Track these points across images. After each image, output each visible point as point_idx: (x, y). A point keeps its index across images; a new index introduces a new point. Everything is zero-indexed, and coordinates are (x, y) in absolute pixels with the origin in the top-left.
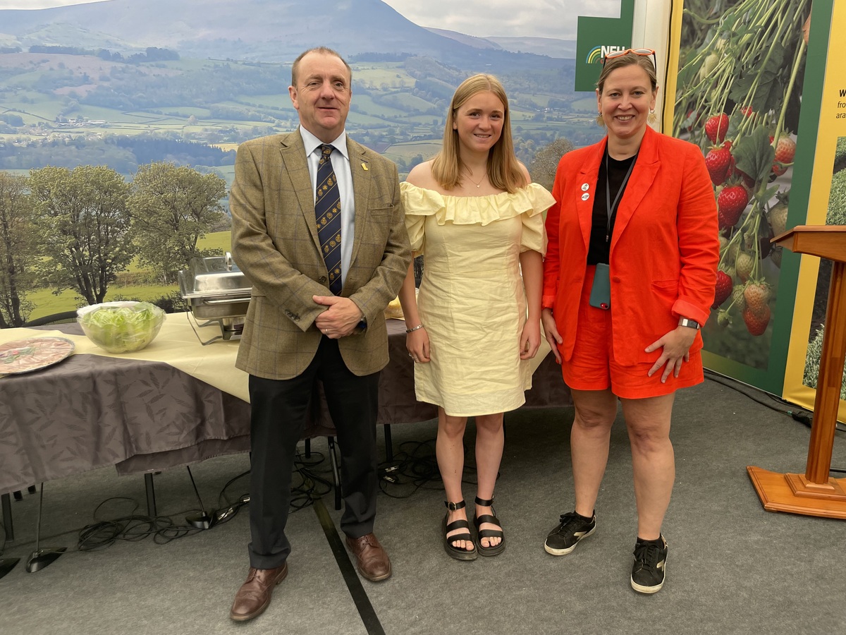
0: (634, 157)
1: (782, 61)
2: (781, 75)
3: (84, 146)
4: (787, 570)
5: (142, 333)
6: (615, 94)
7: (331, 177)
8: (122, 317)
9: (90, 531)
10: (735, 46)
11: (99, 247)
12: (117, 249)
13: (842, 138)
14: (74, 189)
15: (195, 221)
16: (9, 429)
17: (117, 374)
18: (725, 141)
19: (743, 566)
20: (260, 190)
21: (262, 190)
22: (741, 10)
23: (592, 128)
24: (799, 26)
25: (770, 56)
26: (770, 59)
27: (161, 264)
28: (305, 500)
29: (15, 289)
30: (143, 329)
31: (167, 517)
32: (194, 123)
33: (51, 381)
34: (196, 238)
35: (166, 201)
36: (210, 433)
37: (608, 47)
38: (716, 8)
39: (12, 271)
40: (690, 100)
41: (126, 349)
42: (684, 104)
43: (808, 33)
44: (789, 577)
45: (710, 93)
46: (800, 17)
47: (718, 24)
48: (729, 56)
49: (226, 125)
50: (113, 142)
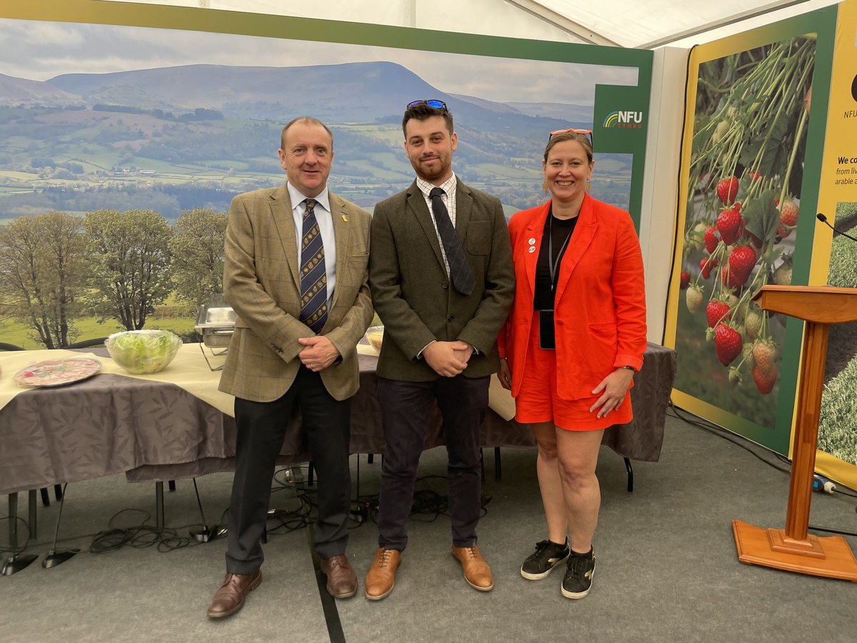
0: (575, 218)
1: (787, 129)
2: (786, 142)
3: (135, 193)
4: (746, 618)
5: (159, 357)
6: (557, 163)
7: (315, 227)
8: (141, 342)
9: (103, 537)
10: (744, 114)
11: (142, 282)
12: (157, 285)
13: (841, 204)
14: (123, 231)
16: (37, 434)
17: (132, 392)
18: (735, 203)
19: (703, 611)
20: (251, 237)
21: (253, 238)
22: (750, 81)
23: (609, 187)
24: (801, 96)
25: (776, 124)
26: (775, 127)
27: (195, 300)
28: (300, 523)
29: (64, 316)
30: (160, 353)
31: (174, 529)
32: (233, 175)
33: (75, 395)
35: (204, 243)
36: (211, 451)
37: (626, 112)
38: (728, 78)
39: (63, 301)
40: (704, 163)
41: (143, 371)
42: (698, 166)
43: (809, 103)
44: (746, 625)
45: (722, 157)
46: (803, 88)
47: (729, 93)
48: (738, 124)
49: (261, 177)
50: (161, 190)
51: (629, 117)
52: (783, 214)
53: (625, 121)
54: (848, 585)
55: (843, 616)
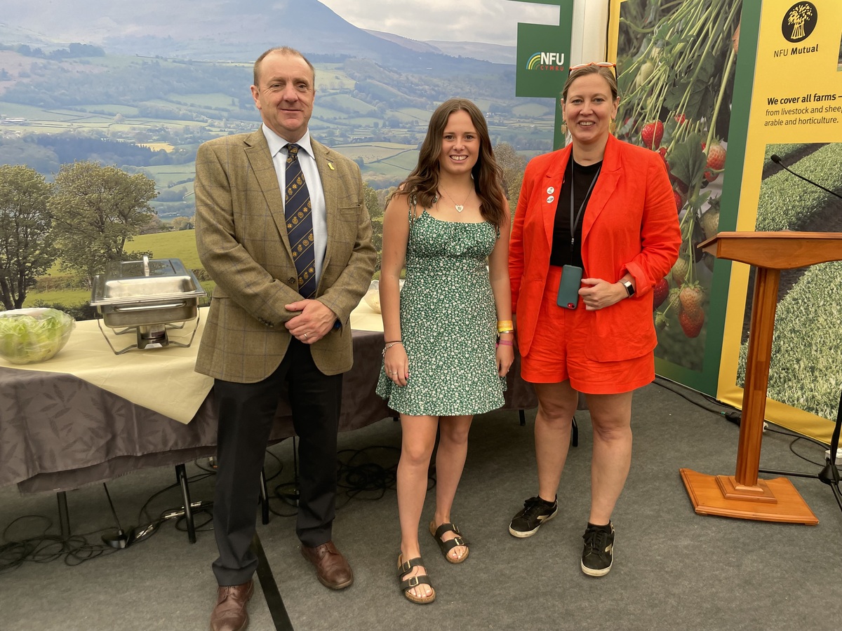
0: (599, 163)
1: (713, 70)
2: (712, 83)
4: (716, 575)
5: (47, 342)
6: (577, 101)
8: (24, 326)
10: (669, 55)
11: (18, 250)
12: (37, 252)
13: (770, 145)
15: (122, 223)
17: (17, 386)
18: (660, 147)
19: (672, 572)
20: (228, 191)
22: (674, 20)
23: (533, 133)
24: (729, 36)
25: (702, 64)
26: (701, 68)
27: (85, 267)
30: (49, 338)
31: (82, 536)
32: (120, 122)
34: (123, 241)
35: (91, 202)
36: (122, 449)
37: (548, 54)
38: (651, 17)
40: (628, 107)
41: (30, 360)
43: (737, 43)
44: (717, 582)
45: (646, 100)
46: (730, 27)
47: (652, 33)
48: (663, 65)
49: (156, 124)
50: (33, 141)
51: (552, 59)
52: (710, 157)
53: (547, 63)
54: (802, 528)
55: (806, 562)
